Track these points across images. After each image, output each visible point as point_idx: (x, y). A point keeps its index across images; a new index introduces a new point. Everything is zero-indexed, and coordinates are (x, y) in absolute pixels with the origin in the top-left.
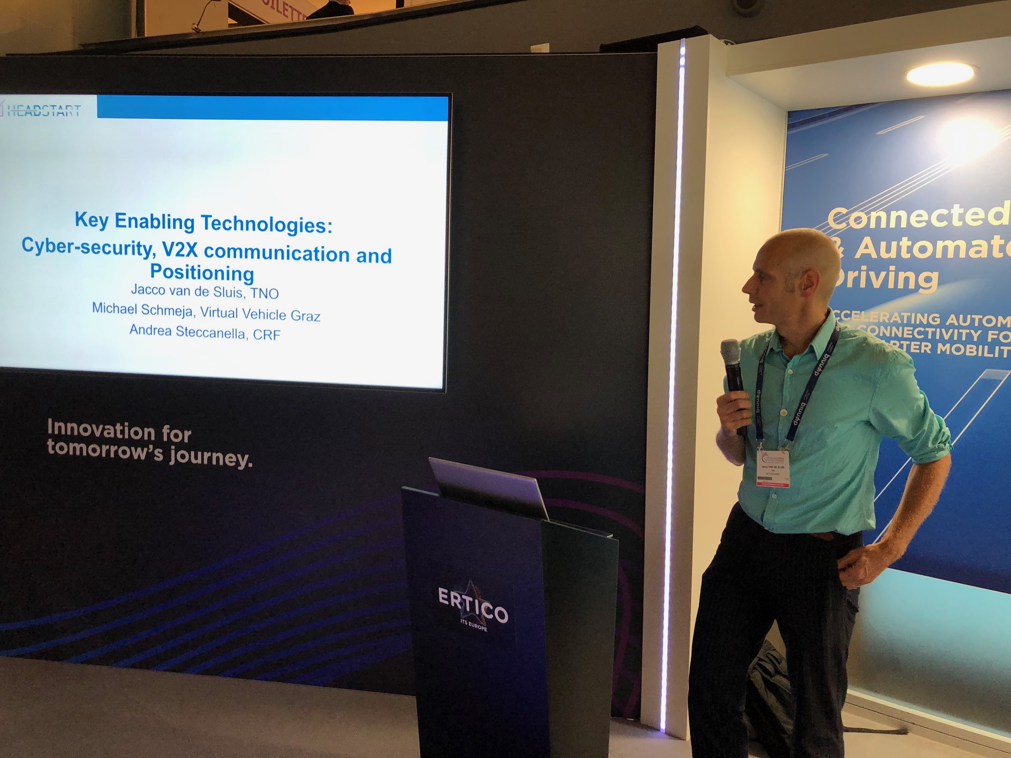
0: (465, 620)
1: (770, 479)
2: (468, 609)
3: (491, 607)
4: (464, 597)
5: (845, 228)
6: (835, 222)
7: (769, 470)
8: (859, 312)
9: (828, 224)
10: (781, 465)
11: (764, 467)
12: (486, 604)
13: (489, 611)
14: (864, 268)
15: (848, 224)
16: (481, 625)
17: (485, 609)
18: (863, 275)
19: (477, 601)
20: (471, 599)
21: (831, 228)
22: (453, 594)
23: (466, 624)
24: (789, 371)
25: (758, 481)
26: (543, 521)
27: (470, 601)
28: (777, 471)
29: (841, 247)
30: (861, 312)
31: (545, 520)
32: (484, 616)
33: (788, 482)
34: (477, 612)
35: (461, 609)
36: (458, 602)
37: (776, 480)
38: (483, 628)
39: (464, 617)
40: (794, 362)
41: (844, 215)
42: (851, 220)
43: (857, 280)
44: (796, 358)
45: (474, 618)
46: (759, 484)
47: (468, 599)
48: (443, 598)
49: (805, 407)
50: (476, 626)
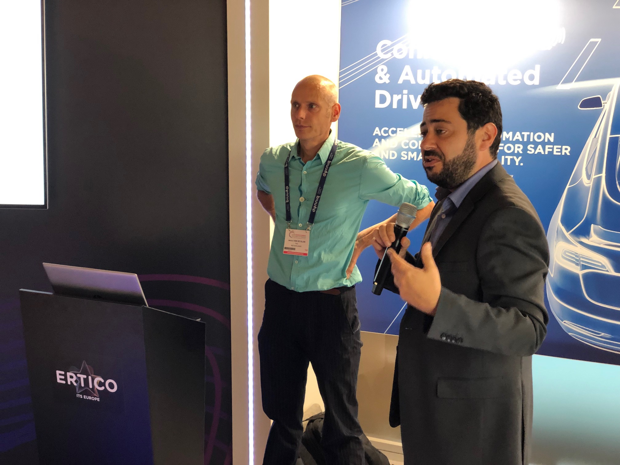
0: (80, 394)
1: (294, 249)
2: (83, 385)
3: (103, 381)
4: (78, 375)
5: (390, 57)
6: (382, 52)
7: (294, 243)
8: (402, 129)
9: (376, 54)
10: (303, 240)
11: (290, 240)
12: (98, 379)
13: (101, 384)
14: (405, 92)
15: (392, 54)
16: (95, 397)
17: (97, 383)
18: (405, 98)
19: (90, 378)
20: (85, 377)
21: (379, 58)
22: (69, 374)
23: (82, 397)
24: (304, 173)
25: (284, 250)
26: (144, 307)
27: (84, 378)
28: (300, 244)
29: (387, 74)
30: (404, 129)
31: (145, 306)
32: (97, 389)
33: (307, 252)
34: (91, 386)
35: (77, 386)
36: (73, 380)
37: (298, 250)
38: (95, 399)
39: (79, 392)
40: (307, 166)
41: (389, 47)
42: (395, 52)
43: (400, 102)
44: (309, 163)
45: (87, 391)
46: (285, 252)
47: (82, 377)
48: (61, 379)
49: (319, 199)
50: (90, 398)
